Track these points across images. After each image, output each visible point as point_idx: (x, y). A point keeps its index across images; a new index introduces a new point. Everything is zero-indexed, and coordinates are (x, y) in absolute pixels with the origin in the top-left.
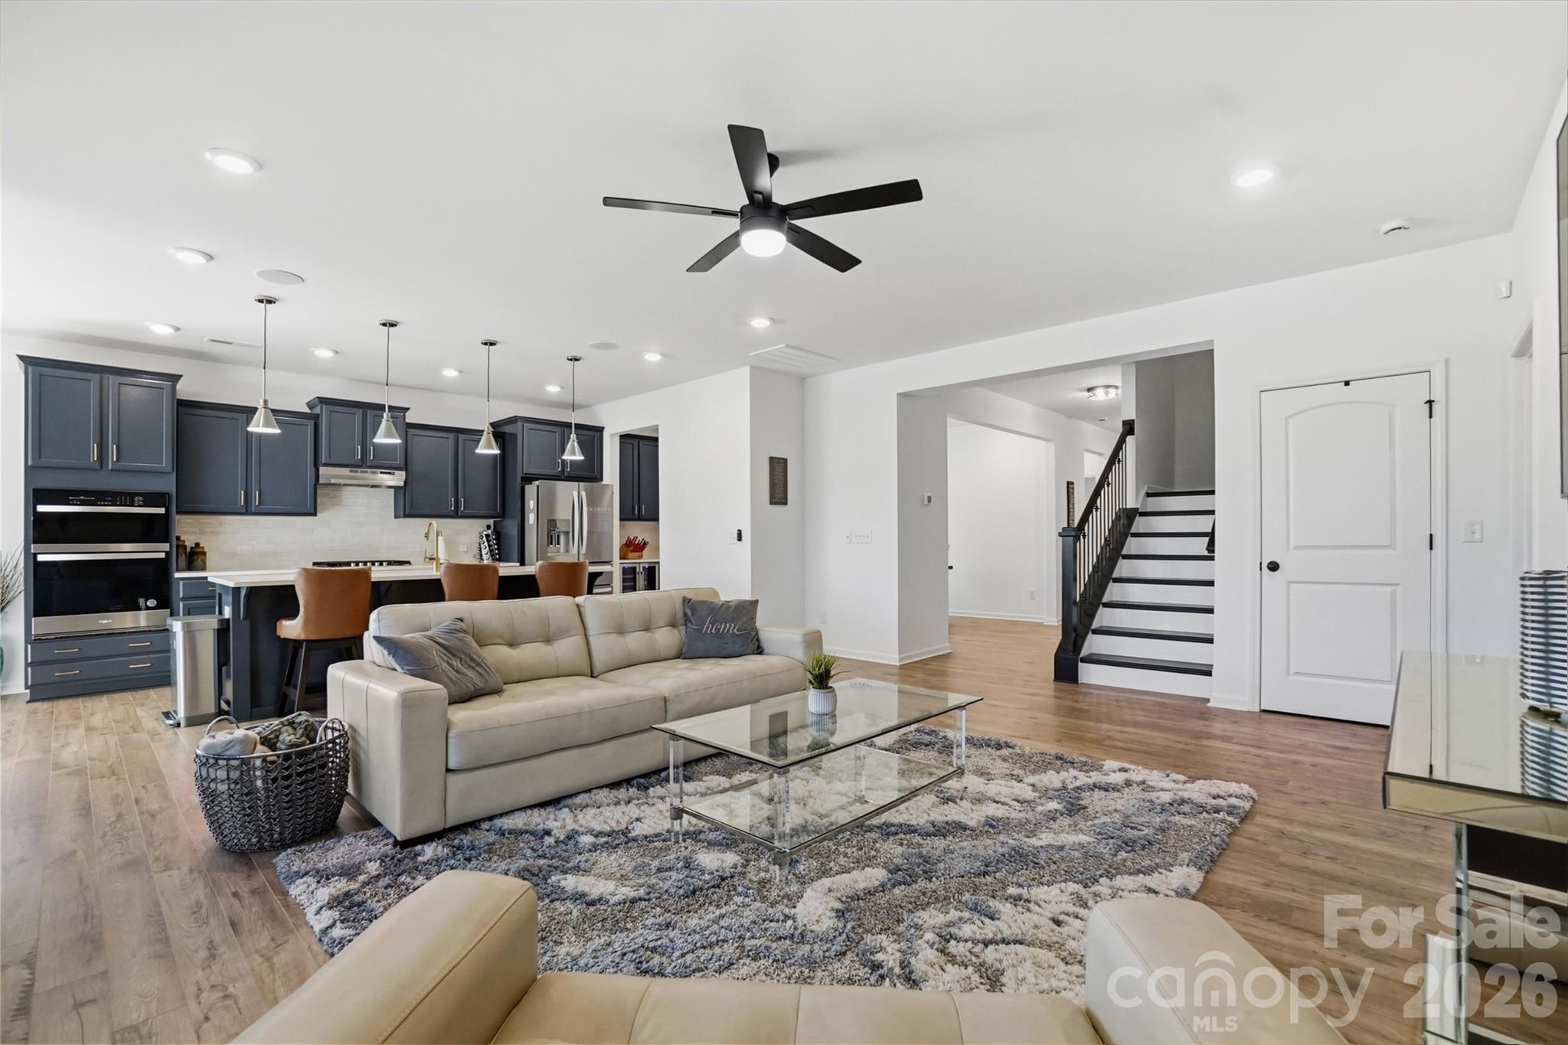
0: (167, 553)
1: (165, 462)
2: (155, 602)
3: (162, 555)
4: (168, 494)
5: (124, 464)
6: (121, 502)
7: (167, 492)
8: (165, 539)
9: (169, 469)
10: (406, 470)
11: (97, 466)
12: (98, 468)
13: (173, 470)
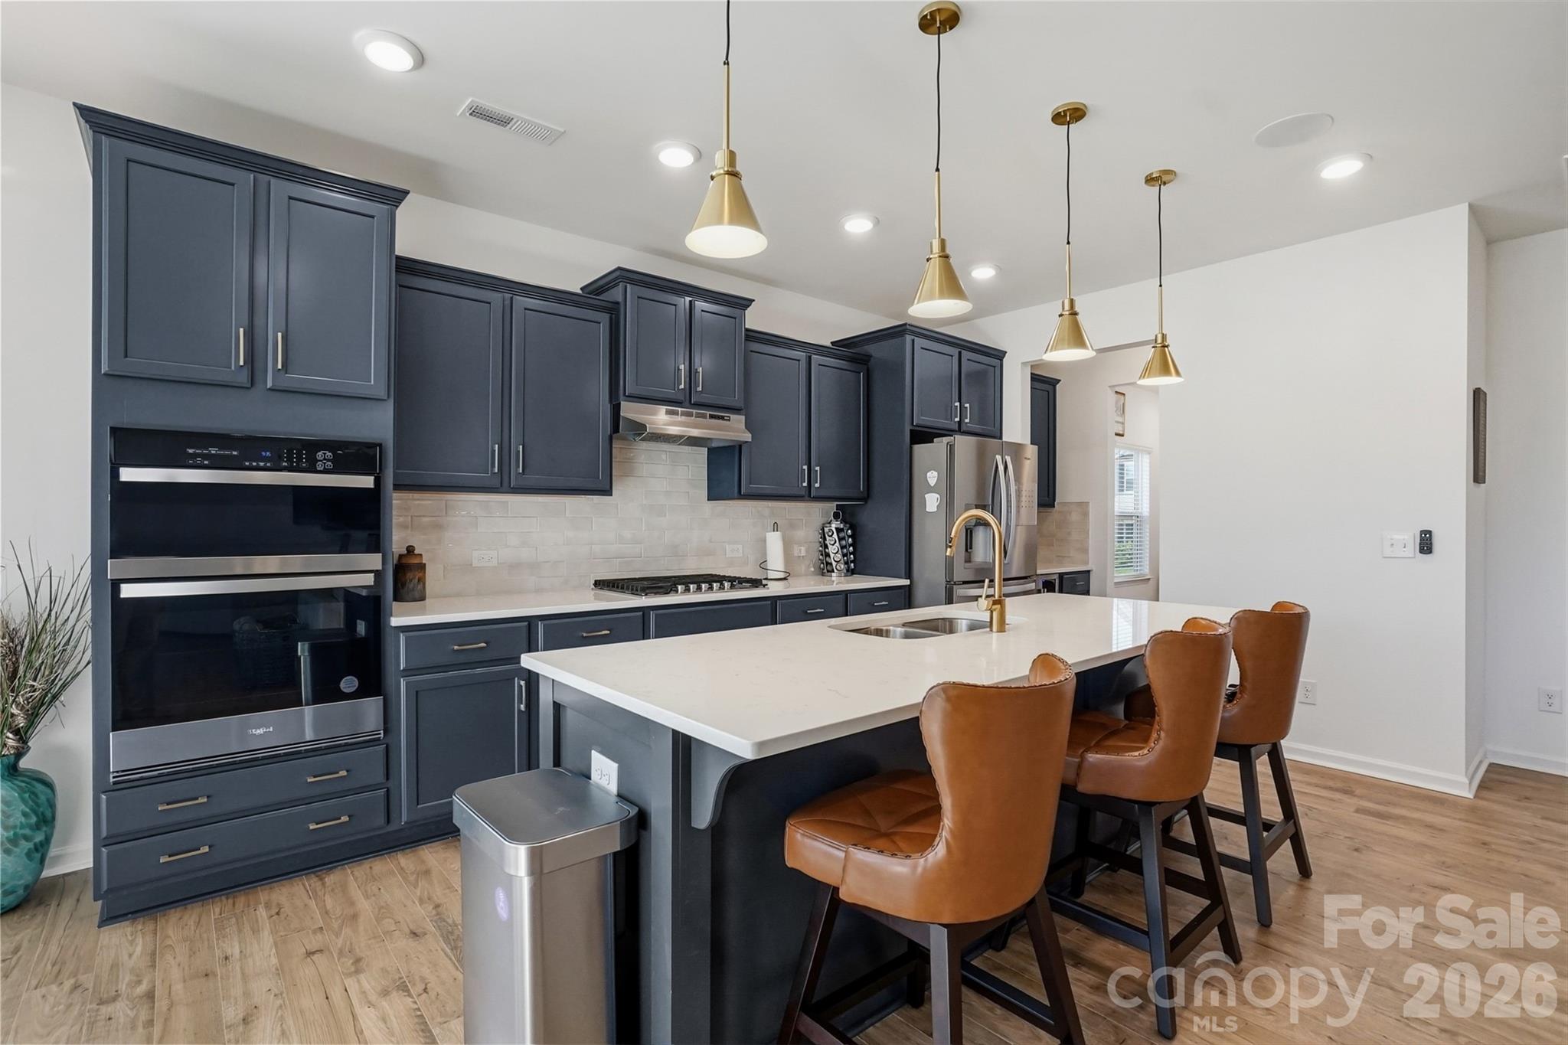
0: (378, 574)
1: (375, 377)
2: (356, 683)
3: (369, 579)
4: (380, 445)
5: (298, 378)
6: (290, 459)
7: (378, 441)
8: (375, 544)
9: (383, 394)
10: (745, 415)
11: (243, 378)
12: (249, 385)
13: (389, 397)
